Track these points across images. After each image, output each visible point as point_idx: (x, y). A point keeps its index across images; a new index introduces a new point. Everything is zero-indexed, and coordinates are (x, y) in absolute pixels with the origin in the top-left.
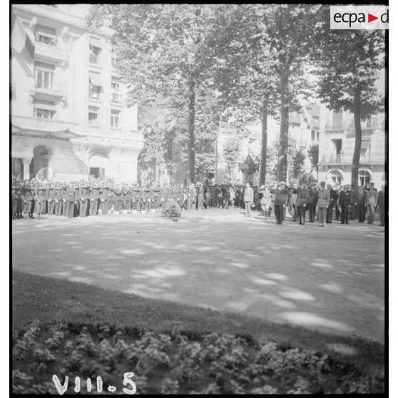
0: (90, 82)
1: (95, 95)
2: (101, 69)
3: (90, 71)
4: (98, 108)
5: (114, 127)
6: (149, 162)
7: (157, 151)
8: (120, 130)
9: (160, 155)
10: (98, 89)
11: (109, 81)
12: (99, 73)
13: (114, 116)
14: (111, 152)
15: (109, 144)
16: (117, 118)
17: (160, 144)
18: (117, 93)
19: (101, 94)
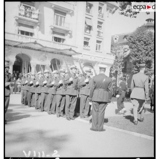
0: (86, 23)
1: (88, 31)
2: (92, 16)
3: (86, 17)
4: (89, 39)
5: (98, 50)
6: (113, 74)
7: (118, 67)
8: (101, 52)
9: (120, 70)
10: (90, 28)
11: (97, 24)
12: (91, 19)
13: (98, 44)
14: (95, 65)
15: (94, 60)
16: (100, 46)
17: (120, 63)
18: (100, 31)
19: (91, 31)
